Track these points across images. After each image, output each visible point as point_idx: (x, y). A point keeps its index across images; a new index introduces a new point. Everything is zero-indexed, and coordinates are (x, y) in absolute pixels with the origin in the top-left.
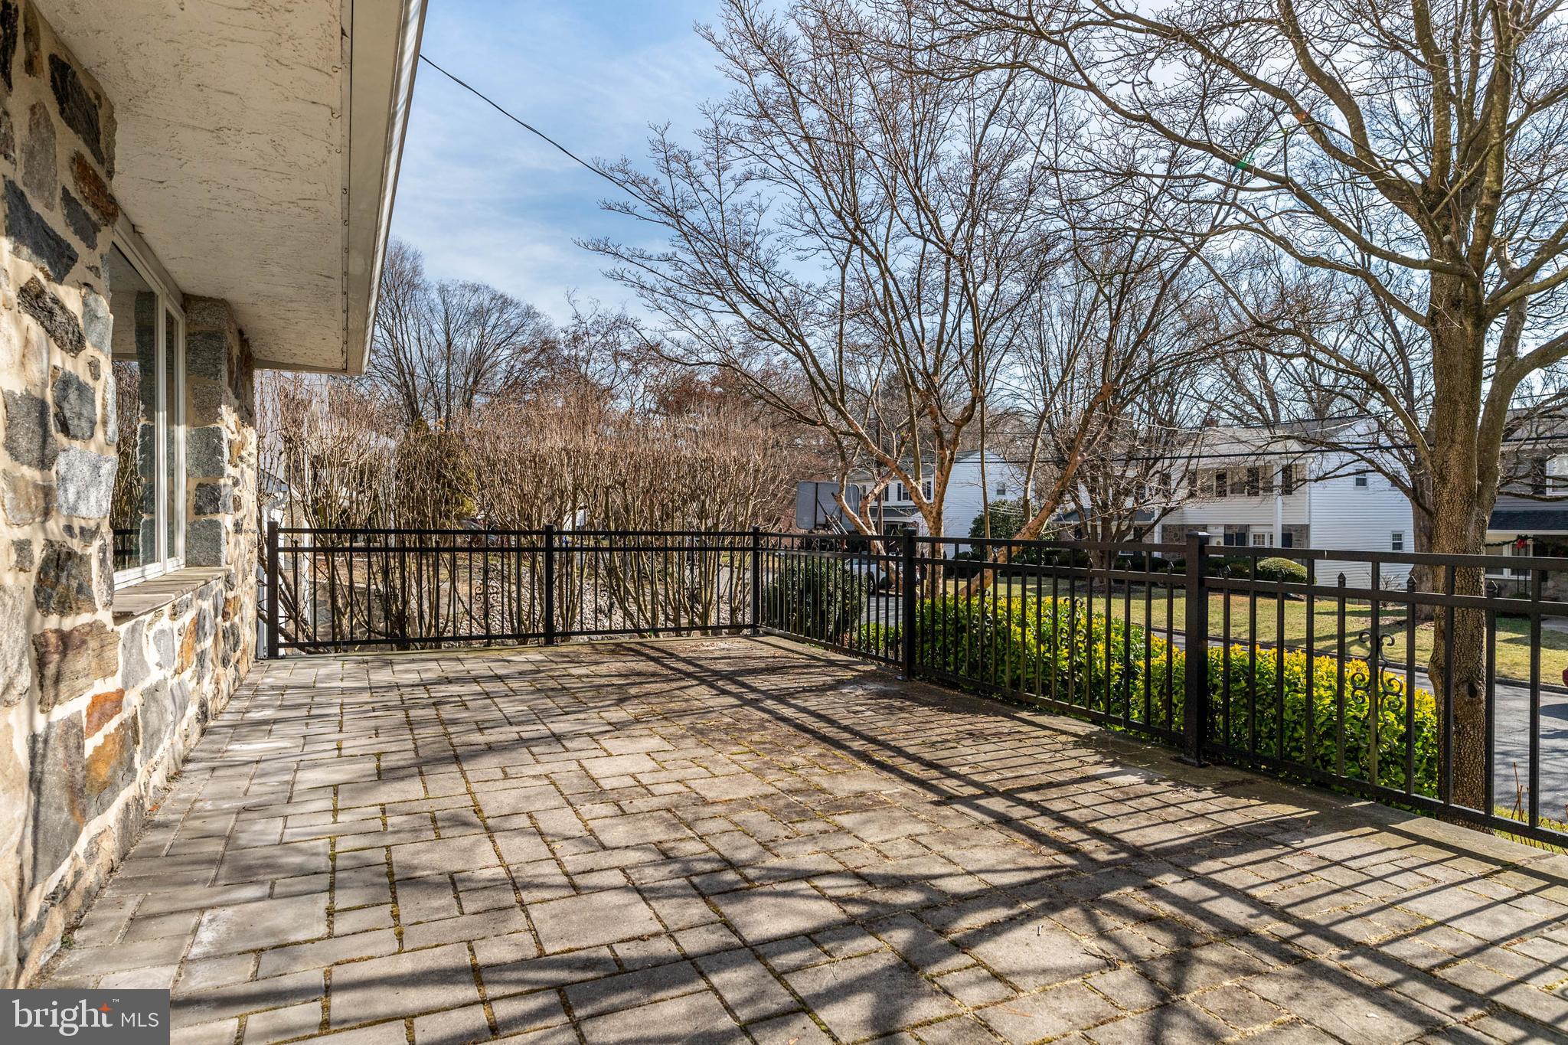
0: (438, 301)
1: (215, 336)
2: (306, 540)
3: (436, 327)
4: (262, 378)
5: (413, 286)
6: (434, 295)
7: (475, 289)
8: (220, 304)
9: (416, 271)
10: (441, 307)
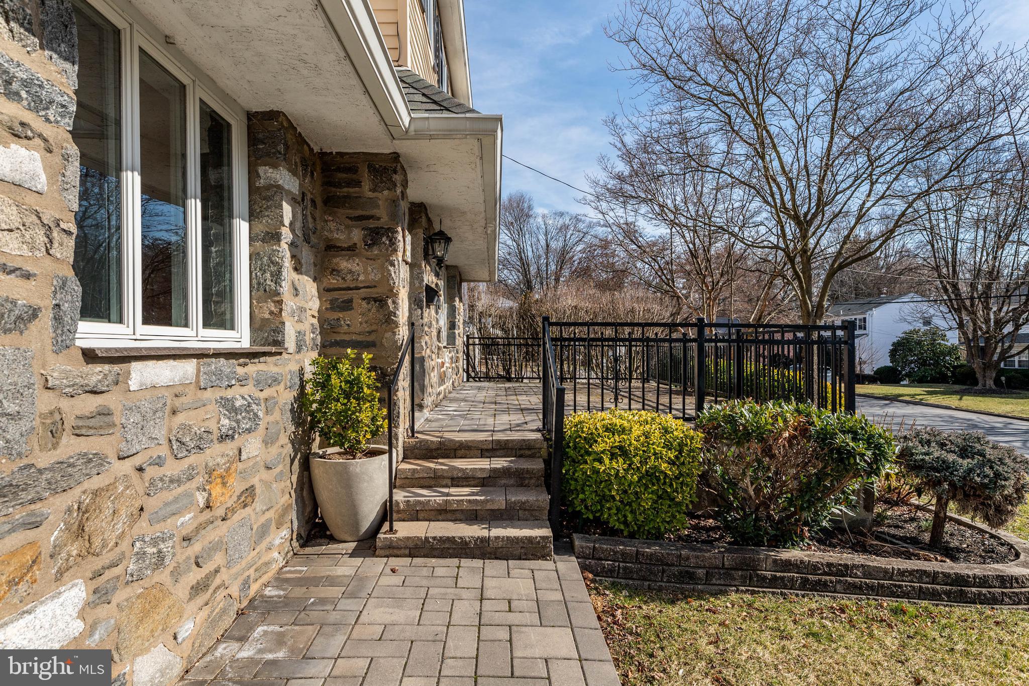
0: (542, 223)
1: (454, 277)
2: (477, 341)
3: (540, 237)
4: (465, 285)
5: (528, 216)
6: (540, 220)
7: (562, 214)
8: (456, 267)
9: (530, 208)
10: (543, 226)
